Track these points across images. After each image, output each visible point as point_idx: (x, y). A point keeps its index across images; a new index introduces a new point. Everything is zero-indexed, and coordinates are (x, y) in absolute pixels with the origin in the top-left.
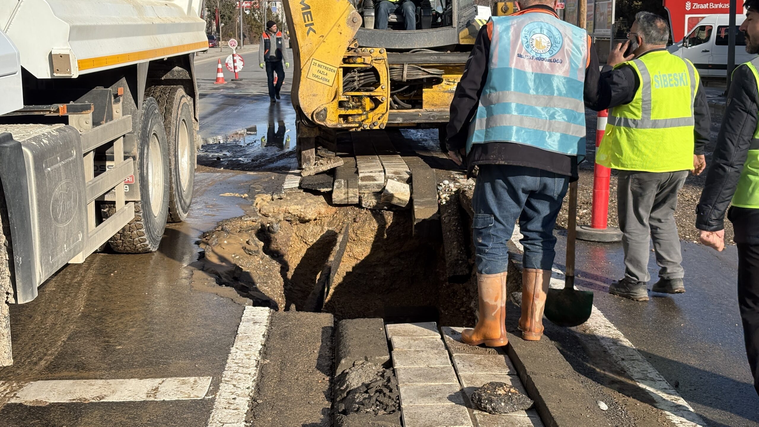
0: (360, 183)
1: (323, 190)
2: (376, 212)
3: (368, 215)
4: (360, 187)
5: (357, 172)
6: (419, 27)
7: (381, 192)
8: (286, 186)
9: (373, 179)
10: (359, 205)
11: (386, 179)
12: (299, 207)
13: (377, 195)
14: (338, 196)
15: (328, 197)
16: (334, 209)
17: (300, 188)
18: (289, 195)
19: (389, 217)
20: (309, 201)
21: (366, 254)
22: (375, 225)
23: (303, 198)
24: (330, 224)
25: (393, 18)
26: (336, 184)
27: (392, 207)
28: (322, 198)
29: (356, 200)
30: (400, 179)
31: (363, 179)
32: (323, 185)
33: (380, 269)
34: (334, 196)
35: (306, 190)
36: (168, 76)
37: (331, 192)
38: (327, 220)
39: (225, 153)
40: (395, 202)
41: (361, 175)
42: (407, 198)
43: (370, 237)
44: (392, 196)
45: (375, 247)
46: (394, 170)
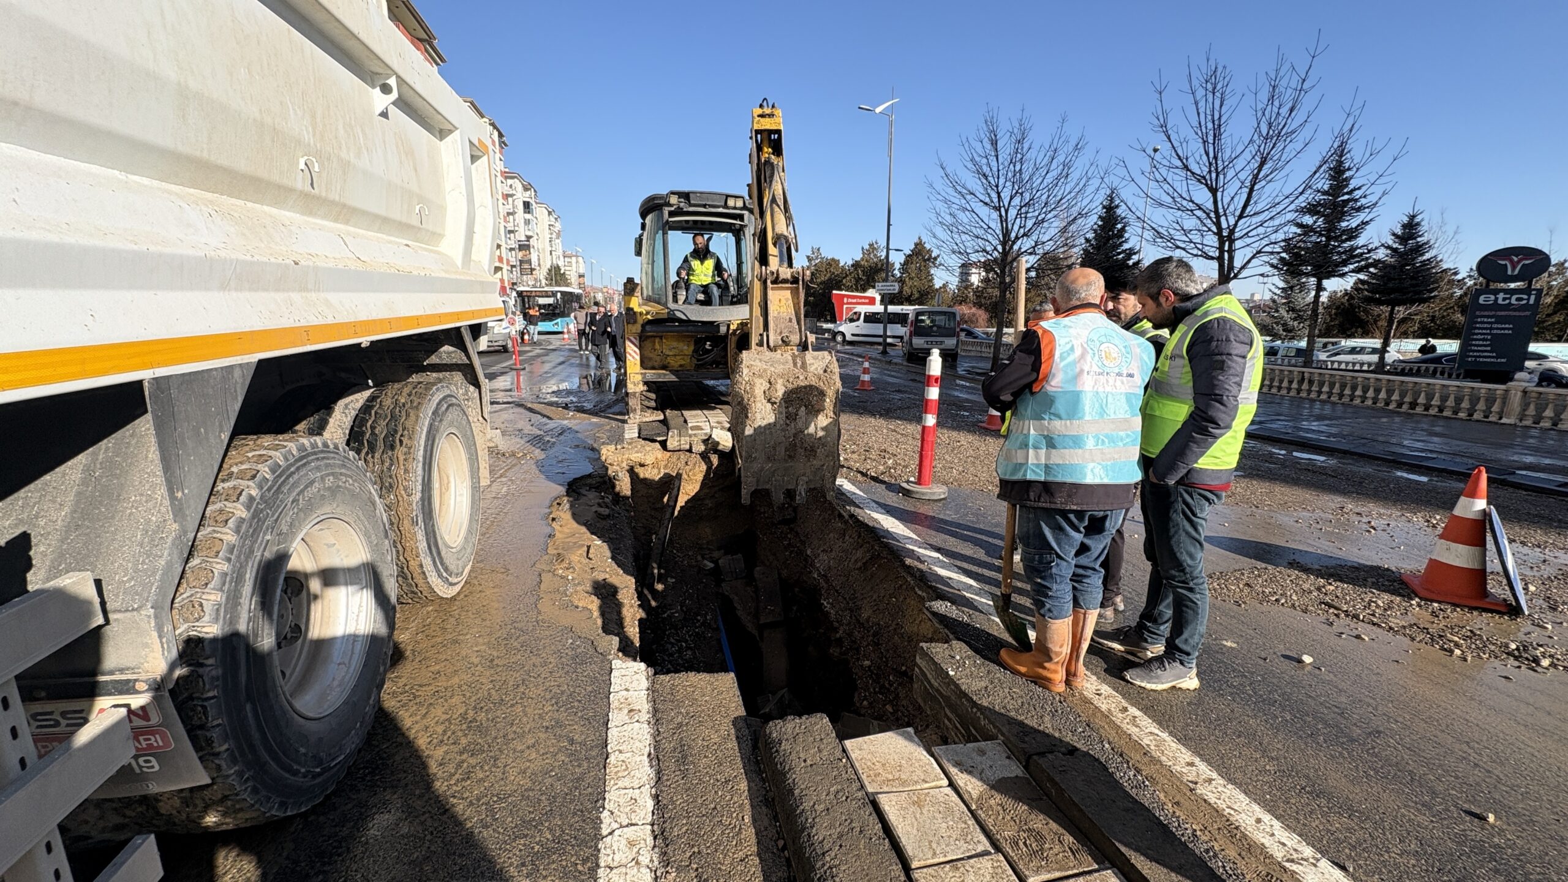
0: (690, 432)
1: (659, 439)
2: (704, 456)
3: (695, 458)
4: (690, 436)
5: (685, 421)
7: (708, 440)
8: (627, 436)
9: (699, 428)
10: (690, 451)
11: (712, 428)
12: (639, 455)
13: (705, 442)
14: (671, 444)
15: (664, 444)
16: (669, 454)
17: (639, 437)
18: (630, 444)
19: (715, 460)
20: (648, 449)
21: (696, 491)
22: (704, 467)
23: (643, 446)
24: (666, 467)
26: (670, 434)
27: (716, 451)
28: (658, 445)
30: (723, 428)
31: (692, 428)
32: (659, 435)
34: (668, 443)
35: (644, 439)
36: (434, 359)
37: (666, 441)
38: (663, 463)
40: (720, 447)
41: (690, 425)
42: (730, 445)
44: (718, 443)
45: (703, 484)
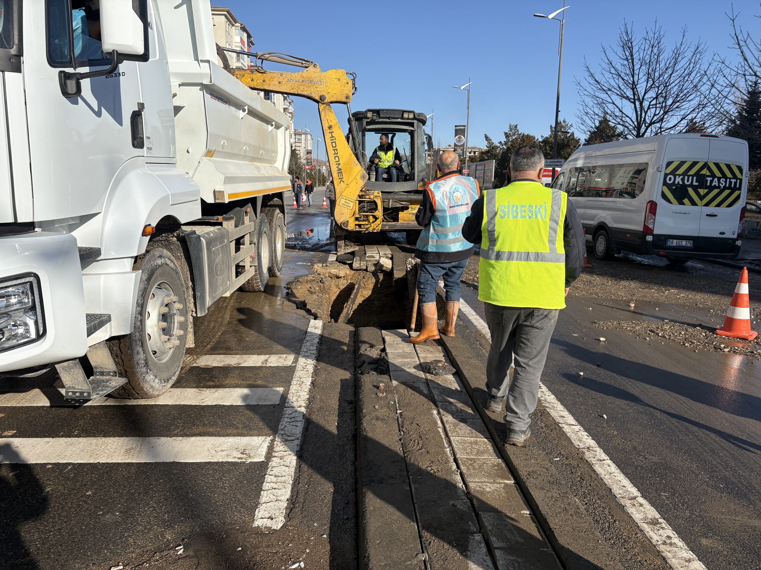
0: (367, 259)
1: (348, 262)
2: (374, 273)
3: (370, 275)
4: (367, 261)
5: (365, 254)
6: (398, 181)
7: (377, 264)
8: (329, 260)
9: (373, 257)
10: (366, 270)
11: (380, 257)
12: (336, 270)
13: (375, 265)
14: (356, 265)
15: (351, 265)
16: (353, 272)
17: (336, 261)
18: (331, 264)
19: (381, 277)
20: (341, 267)
21: (369, 295)
22: (374, 280)
23: (338, 266)
24: (351, 279)
25: (385, 176)
26: (355, 259)
27: (383, 271)
28: (347, 266)
29: (365, 268)
30: (387, 257)
31: (368, 257)
32: (348, 260)
33: (376, 302)
34: (354, 265)
35: (340, 262)
36: (271, 203)
37: (352, 263)
38: (350, 277)
39: (298, 242)
40: (384, 269)
41: (367, 255)
42: (390, 267)
43: (371, 286)
44: (383, 266)
45: (374, 291)
46: (384, 253)
